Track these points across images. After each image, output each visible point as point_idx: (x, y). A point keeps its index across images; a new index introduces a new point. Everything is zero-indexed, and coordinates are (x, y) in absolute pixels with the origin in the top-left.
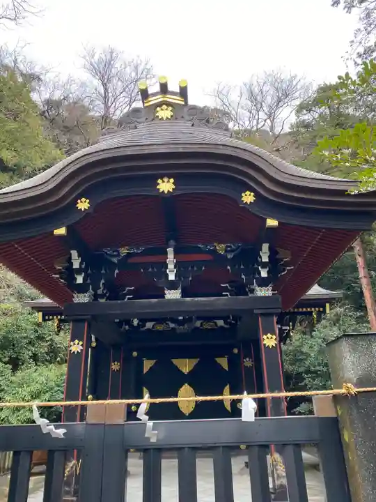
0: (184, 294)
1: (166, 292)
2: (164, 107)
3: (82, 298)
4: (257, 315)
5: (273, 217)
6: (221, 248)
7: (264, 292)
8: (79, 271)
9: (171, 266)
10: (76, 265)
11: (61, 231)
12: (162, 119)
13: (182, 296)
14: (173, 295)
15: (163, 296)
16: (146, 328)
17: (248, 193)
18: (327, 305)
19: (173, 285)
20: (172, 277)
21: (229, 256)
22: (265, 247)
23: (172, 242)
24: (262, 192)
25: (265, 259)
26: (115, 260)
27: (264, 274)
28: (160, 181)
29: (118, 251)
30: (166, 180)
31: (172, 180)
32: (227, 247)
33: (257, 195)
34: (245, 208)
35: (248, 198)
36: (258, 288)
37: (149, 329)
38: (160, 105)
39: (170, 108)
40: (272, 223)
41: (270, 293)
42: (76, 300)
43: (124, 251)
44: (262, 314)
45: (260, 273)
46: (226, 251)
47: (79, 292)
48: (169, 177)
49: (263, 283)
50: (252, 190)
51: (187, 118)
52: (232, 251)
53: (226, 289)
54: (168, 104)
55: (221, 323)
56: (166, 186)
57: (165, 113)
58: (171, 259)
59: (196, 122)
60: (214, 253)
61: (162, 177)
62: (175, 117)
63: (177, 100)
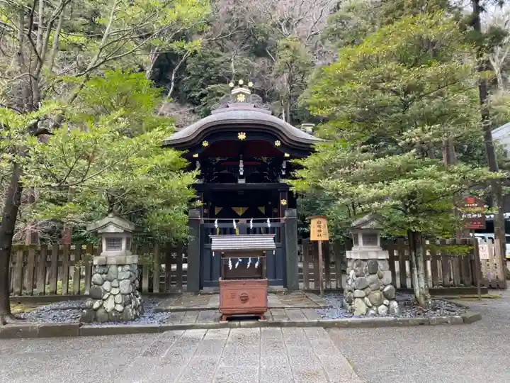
0: (247, 181)
1: (239, 180)
2: (241, 95)
4: (279, 191)
5: (288, 153)
6: (265, 159)
9: (242, 169)
10: (198, 167)
11: (196, 156)
12: (240, 102)
14: (242, 181)
15: (237, 182)
17: (278, 141)
19: (242, 177)
20: (241, 173)
21: (268, 163)
22: (284, 163)
24: (284, 142)
25: (284, 167)
26: (214, 163)
27: (284, 173)
28: (239, 134)
29: (215, 159)
30: (242, 133)
31: (245, 134)
32: (267, 159)
33: (281, 143)
34: (276, 148)
35: (278, 143)
38: (239, 93)
39: (244, 96)
40: (287, 155)
43: (218, 159)
44: (281, 191)
45: (282, 173)
46: (267, 161)
48: (244, 132)
50: (280, 140)
51: (252, 102)
52: (270, 161)
53: (266, 175)
54: (243, 93)
56: (242, 136)
57: (241, 98)
58: (241, 165)
59: (256, 104)
60: (262, 161)
61: (240, 132)
62: (246, 101)
63: (248, 92)
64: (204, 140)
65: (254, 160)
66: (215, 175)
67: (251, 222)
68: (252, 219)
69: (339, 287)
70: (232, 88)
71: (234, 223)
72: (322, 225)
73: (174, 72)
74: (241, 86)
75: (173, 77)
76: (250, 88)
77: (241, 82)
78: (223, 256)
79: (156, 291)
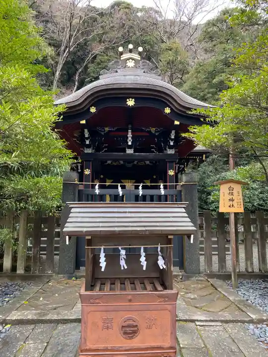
0: (135, 152)
1: (127, 150)
2: (130, 60)
3: (88, 151)
4: (167, 162)
5: (178, 121)
6: (153, 130)
7: (171, 152)
8: (87, 139)
9: (130, 138)
10: (87, 136)
11: (83, 122)
12: (129, 67)
13: (134, 152)
14: (130, 151)
15: (125, 151)
16: (107, 163)
17: (168, 108)
18: (204, 156)
19: (130, 147)
20: (130, 143)
21: (157, 134)
22: (173, 132)
23: (130, 126)
24: (174, 108)
25: (173, 137)
26: (103, 133)
27: (172, 143)
28: (128, 100)
29: (104, 129)
30: (131, 99)
31: (133, 100)
32: (156, 129)
33: (171, 109)
34: (166, 115)
35: (167, 111)
36: (168, 150)
37: (109, 164)
38: (128, 59)
39: (133, 61)
40: (177, 123)
41: (173, 152)
42: (86, 152)
43: (107, 129)
44: (169, 162)
45: (170, 143)
46: (156, 132)
47: (87, 148)
48: (132, 98)
49: (171, 147)
50: (169, 107)
51: (142, 67)
52: (158, 131)
53: (153, 148)
54: (133, 59)
55: (148, 162)
56: (131, 103)
57: (131, 64)
58: (130, 135)
59: (146, 70)
60: (150, 132)
61: (129, 98)
62: (135, 67)
63: (137, 57)
64: (91, 106)
65: (142, 131)
66: (105, 147)
67: (140, 188)
68: (141, 185)
69: (250, 270)
70: (121, 54)
71: (120, 188)
72: (235, 192)
73: (78, 74)
74: (131, 51)
75: (77, 78)
76: (140, 54)
77: (131, 46)
78: (89, 243)
79: (20, 271)
